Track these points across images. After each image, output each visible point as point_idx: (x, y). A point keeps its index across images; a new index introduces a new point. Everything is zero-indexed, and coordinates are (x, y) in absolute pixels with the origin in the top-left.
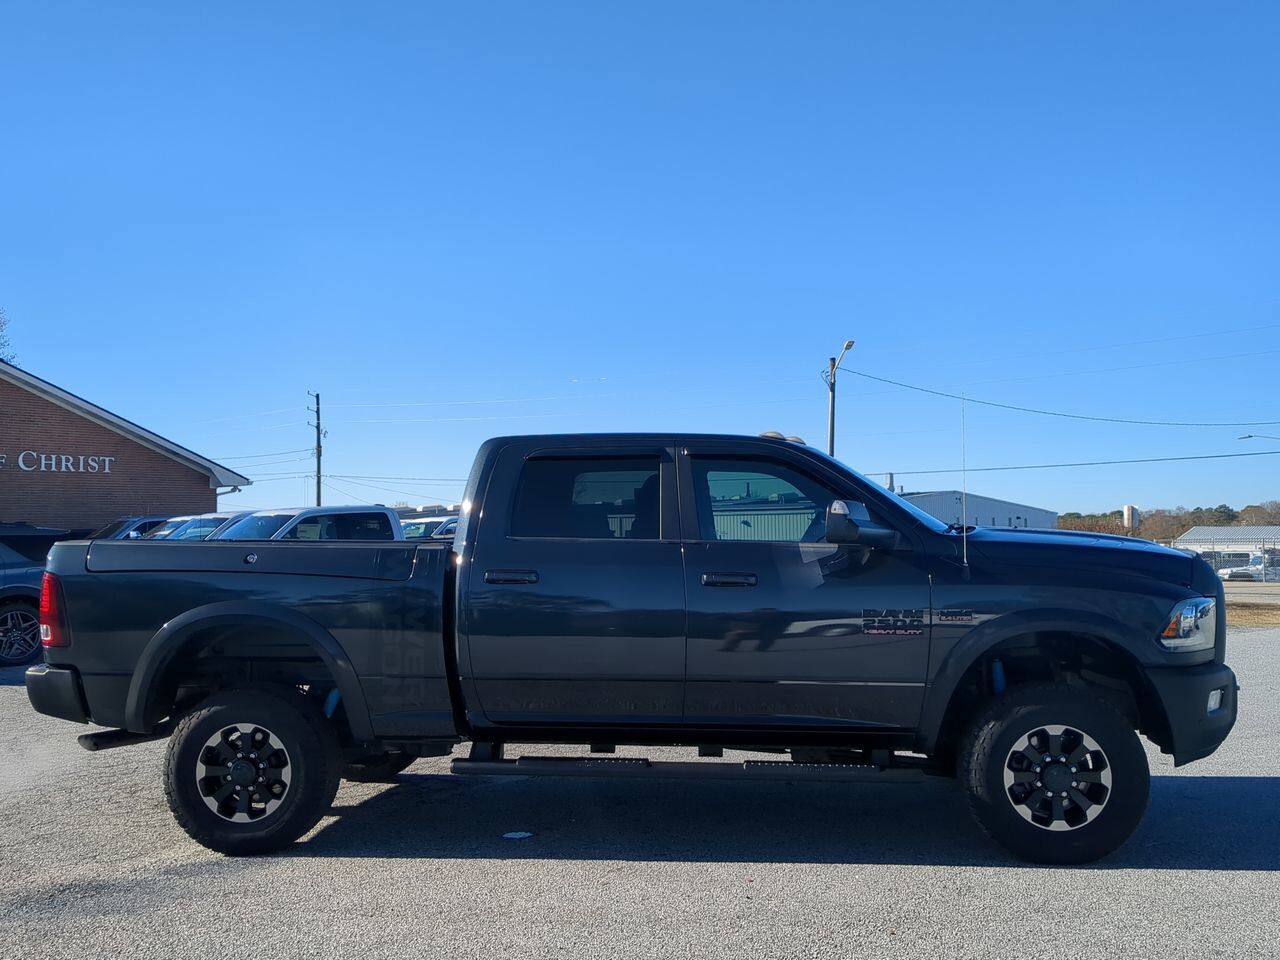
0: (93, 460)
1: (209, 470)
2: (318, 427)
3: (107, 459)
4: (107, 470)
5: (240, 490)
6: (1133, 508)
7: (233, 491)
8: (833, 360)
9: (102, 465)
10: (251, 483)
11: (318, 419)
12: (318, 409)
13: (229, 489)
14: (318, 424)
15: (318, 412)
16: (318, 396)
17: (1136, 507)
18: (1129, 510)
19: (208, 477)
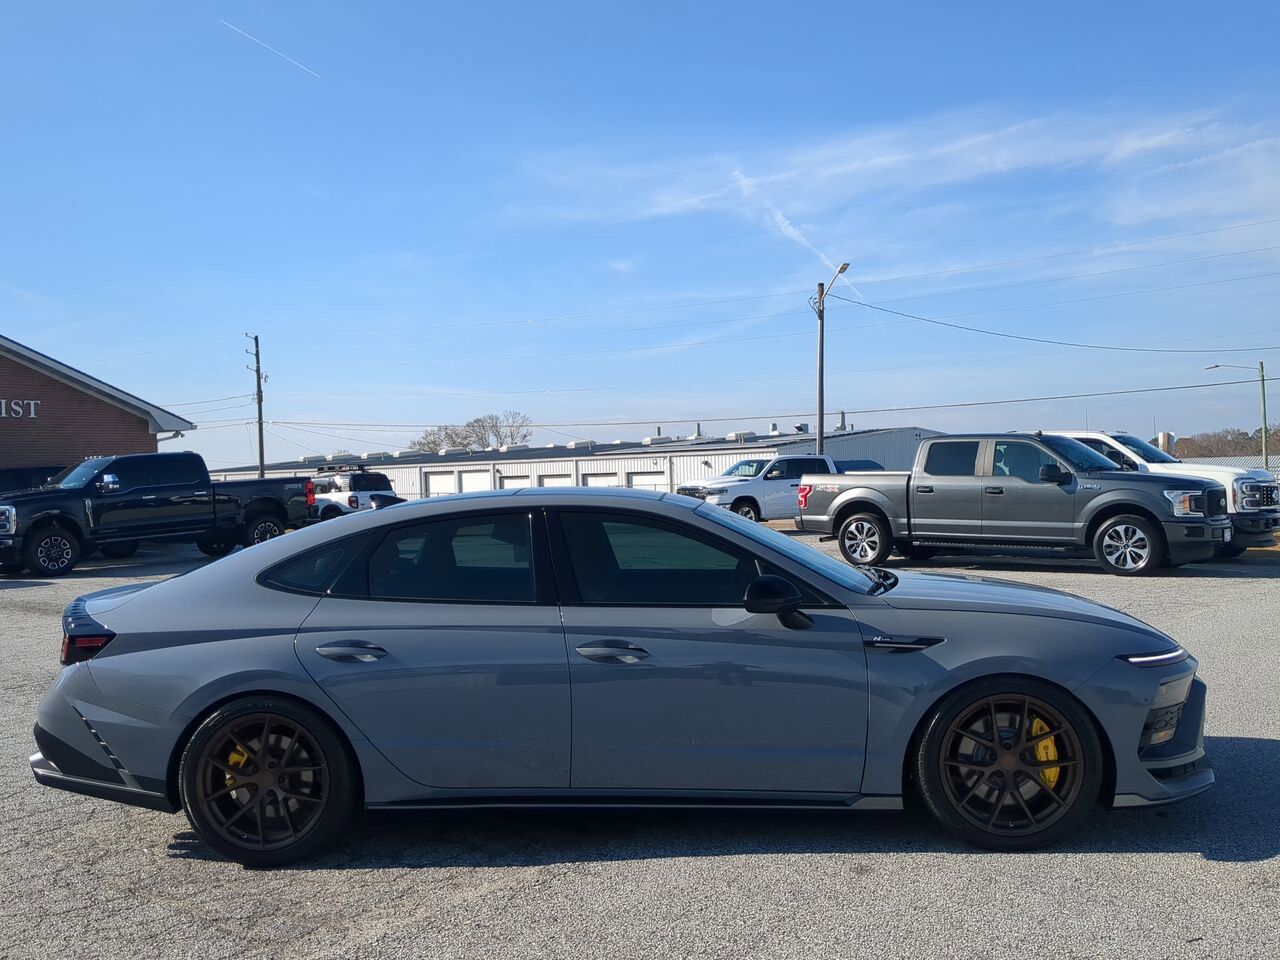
0: (17, 404)
1: (148, 413)
2: (258, 371)
3: (32, 403)
4: (33, 415)
5: (183, 436)
6: (1169, 435)
7: (175, 436)
8: (821, 285)
9: (27, 408)
10: (196, 427)
11: (258, 362)
12: (257, 351)
13: (171, 434)
14: (258, 368)
15: (257, 355)
16: (256, 339)
17: (1173, 434)
18: (1164, 438)
19: (147, 422)
